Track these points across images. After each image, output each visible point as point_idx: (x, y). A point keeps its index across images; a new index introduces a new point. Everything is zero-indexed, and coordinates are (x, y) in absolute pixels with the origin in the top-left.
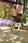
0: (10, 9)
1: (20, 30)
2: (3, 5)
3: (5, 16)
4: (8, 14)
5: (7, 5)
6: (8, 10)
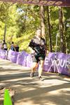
0: (64, 19)
2: (42, 7)
3: (48, 42)
4: (58, 35)
6: (57, 21)
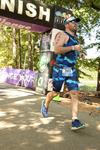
1: (61, 99)
5: (26, 30)
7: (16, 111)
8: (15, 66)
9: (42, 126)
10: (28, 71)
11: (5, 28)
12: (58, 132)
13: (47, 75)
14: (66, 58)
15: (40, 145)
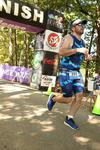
5: (22, 30)
7: (11, 105)
8: (11, 63)
9: (36, 117)
10: (23, 68)
11: (2, 28)
12: (50, 123)
13: (40, 72)
14: (70, 63)
15: (33, 134)
